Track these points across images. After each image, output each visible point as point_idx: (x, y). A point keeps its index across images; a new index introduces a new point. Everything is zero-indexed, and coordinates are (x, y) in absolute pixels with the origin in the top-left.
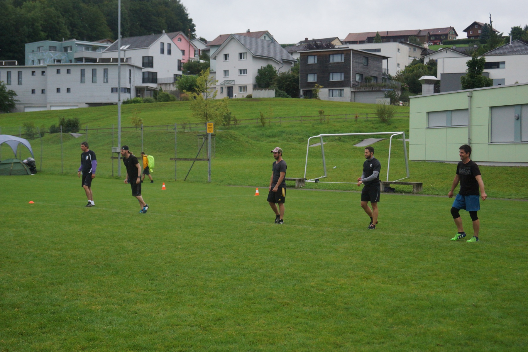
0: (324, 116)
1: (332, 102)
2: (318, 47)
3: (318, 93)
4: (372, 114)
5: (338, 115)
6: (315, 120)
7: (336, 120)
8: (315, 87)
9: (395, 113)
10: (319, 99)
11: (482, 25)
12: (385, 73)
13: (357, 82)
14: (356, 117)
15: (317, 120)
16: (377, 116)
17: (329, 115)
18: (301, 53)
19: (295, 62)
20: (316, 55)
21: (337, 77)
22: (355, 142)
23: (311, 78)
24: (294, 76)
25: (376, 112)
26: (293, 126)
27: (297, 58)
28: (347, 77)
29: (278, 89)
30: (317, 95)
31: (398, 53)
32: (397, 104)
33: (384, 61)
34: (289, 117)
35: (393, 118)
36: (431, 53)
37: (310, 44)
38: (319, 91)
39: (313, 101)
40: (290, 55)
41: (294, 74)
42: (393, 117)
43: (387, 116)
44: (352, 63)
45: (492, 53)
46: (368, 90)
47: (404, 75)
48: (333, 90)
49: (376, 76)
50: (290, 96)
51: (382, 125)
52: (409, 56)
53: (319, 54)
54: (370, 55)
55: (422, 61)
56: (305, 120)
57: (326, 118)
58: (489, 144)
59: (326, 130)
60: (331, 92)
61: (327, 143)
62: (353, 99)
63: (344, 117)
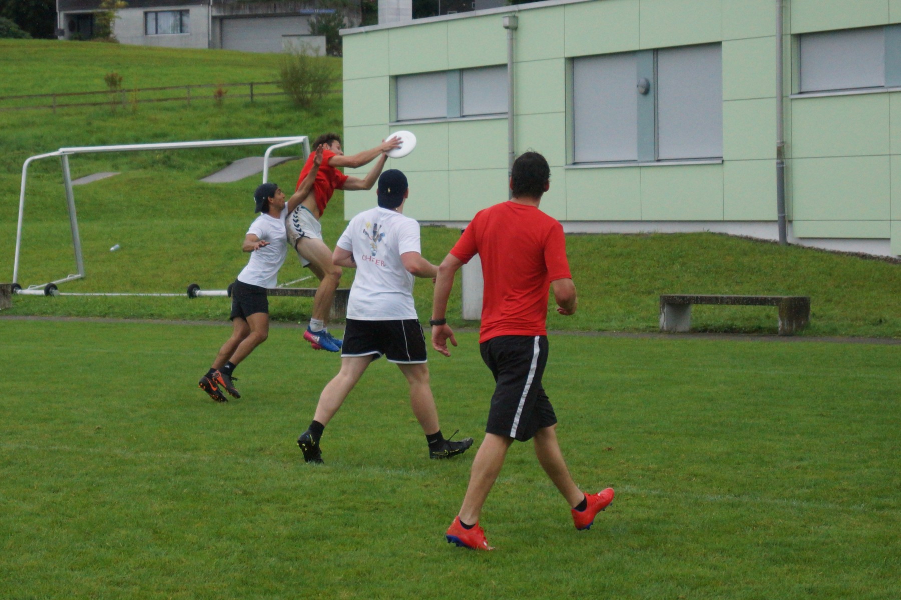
0: (124, 90)
1: (150, 49)
3: (111, 25)
4: (267, 83)
5: (165, 88)
6: (94, 104)
7: (159, 104)
8: (105, 4)
10: (114, 41)
14: (220, 94)
15: (100, 104)
16: (281, 91)
17: (139, 87)
25: (279, 78)
26: (33, 124)
30: (111, 29)
34: (16, 97)
38: (113, 17)
39: (93, 47)
42: (330, 92)
43: (310, 89)
46: (260, 12)
48: (156, 13)
50: (28, 34)
51: (294, 115)
56: (67, 105)
57: (130, 97)
58: (567, 169)
59: (129, 134)
60: (151, 17)
61: (118, 173)
62: (218, 40)
63: (183, 93)
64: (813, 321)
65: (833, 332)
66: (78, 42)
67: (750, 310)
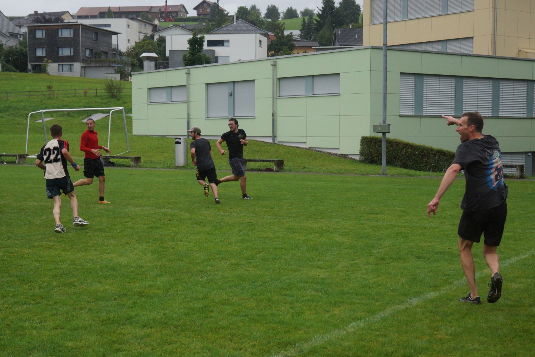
0: (53, 91)
1: (61, 77)
2: (47, 21)
3: (47, 68)
4: (102, 89)
5: (67, 90)
6: (43, 95)
7: (65, 95)
8: (44, 61)
9: (124, 88)
10: (48, 74)
11: (211, 4)
12: (115, 48)
13: (87, 57)
14: (86, 92)
15: (45, 95)
16: (106, 92)
17: (58, 89)
18: (28, 27)
19: (24, 36)
20: (44, 29)
21: (66, 52)
22: (84, 117)
23: (40, 53)
24: (22, 50)
25: (105, 87)
26: (21, 101)
27: (26, 32)
28: (76, 52)
29: (5, 63)
30: (47, 70)
31: (128, 29)
32: (127, 79)
33: (114, 37)
34: (16, 92)
35: (122, 94)
36: (161, 30)
37: (38, 18)
38: (47, 66)
39: (41, 76)
40: (18, 28)
41: (22, 48)
42: (122, 92)
43: (116, 91)
44: (82, 38)
45: (218, 31)
46: (98, 65)
47: (134, 51)
48: (62, 65)
49: (106, 51)
50: (18, 71)
51: (111, 100)
52: (140, 32)
53: (48, 28)
54: (99, 30)
55: (152, 37)
56: (34, 95)
57: (55, 93)
58: (206, 119)
59: (55, 105)
60: (61, 66)
61: (54, 118)
62: (83, 74)
63: (73, 92)
64: (284, 167)
65: (291, 170)
66: (36, 74)
67: (265, 163)
